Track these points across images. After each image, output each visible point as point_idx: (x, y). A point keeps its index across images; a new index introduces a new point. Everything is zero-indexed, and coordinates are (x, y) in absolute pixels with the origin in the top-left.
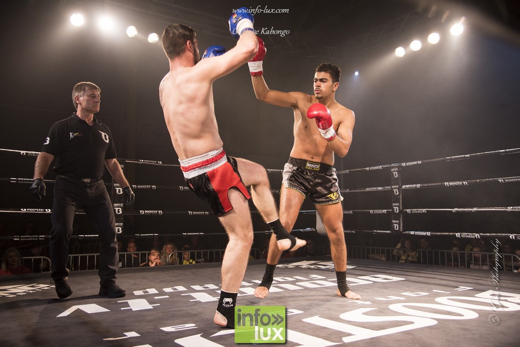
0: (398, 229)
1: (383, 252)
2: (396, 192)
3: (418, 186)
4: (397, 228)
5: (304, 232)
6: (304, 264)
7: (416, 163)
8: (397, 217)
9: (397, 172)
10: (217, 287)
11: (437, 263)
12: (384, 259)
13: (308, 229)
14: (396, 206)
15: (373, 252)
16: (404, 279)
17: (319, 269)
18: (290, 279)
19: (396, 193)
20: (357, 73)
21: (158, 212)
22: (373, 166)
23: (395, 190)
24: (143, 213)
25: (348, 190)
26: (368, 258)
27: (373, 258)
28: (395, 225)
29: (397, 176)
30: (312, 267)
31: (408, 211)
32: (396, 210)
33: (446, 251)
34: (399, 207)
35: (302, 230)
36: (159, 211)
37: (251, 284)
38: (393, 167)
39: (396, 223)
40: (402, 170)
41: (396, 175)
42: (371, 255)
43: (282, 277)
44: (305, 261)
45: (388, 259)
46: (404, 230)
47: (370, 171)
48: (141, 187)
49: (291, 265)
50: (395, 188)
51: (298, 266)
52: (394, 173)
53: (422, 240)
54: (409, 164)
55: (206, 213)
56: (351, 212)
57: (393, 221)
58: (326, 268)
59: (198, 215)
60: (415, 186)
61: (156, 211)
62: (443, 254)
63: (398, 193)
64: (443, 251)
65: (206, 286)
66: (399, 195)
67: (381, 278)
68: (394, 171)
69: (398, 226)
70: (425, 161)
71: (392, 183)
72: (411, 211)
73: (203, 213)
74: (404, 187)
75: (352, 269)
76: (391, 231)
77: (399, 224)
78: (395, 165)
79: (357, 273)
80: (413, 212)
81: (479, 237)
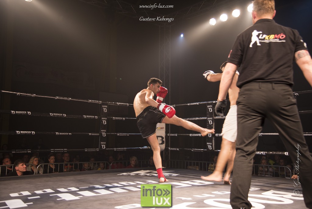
0: (211, 149)
1: (197, 165)
6: (142, 173)
8: (209, 140)
9: (212, 108)
10: (78, 190)
12: (198, 169)
13: (146, 147)
15: (191, 165)
16: (213, 183)
17: (153, 176)
18: (132, 183)
19: (211, 123)
20: (182, 36)
21: (31, 133)
23: (210, 121)
24: (19, 133)
26: (187, 168)
27: (190, 169)
28: (209, 146)
30: (148, 174)
35: (141, 148)
36: (33, 132)
37: (104, 187)
38: (209, 104)
42: (190, 167)
43: (127, 182)
44: (142, 171)
46: (215, 149)
48: (19, 112)
49: (133, 174)
50: (210, 120)
51: (137, 174)
52: (210, 109)
55: (70, 134)
57: (207, 143)
61: (30, 132)
66: (213, 124)
67: (197, 182)
69: (211, 147)
71: (208, 116)
72: (218, 135)
73: (67, 134)
75: (176, 176)
76: (206, 150)
77: (212, 145)
78: (210, 102)
79: (180, 179)
80: (219, 136)
81: (264, 154)
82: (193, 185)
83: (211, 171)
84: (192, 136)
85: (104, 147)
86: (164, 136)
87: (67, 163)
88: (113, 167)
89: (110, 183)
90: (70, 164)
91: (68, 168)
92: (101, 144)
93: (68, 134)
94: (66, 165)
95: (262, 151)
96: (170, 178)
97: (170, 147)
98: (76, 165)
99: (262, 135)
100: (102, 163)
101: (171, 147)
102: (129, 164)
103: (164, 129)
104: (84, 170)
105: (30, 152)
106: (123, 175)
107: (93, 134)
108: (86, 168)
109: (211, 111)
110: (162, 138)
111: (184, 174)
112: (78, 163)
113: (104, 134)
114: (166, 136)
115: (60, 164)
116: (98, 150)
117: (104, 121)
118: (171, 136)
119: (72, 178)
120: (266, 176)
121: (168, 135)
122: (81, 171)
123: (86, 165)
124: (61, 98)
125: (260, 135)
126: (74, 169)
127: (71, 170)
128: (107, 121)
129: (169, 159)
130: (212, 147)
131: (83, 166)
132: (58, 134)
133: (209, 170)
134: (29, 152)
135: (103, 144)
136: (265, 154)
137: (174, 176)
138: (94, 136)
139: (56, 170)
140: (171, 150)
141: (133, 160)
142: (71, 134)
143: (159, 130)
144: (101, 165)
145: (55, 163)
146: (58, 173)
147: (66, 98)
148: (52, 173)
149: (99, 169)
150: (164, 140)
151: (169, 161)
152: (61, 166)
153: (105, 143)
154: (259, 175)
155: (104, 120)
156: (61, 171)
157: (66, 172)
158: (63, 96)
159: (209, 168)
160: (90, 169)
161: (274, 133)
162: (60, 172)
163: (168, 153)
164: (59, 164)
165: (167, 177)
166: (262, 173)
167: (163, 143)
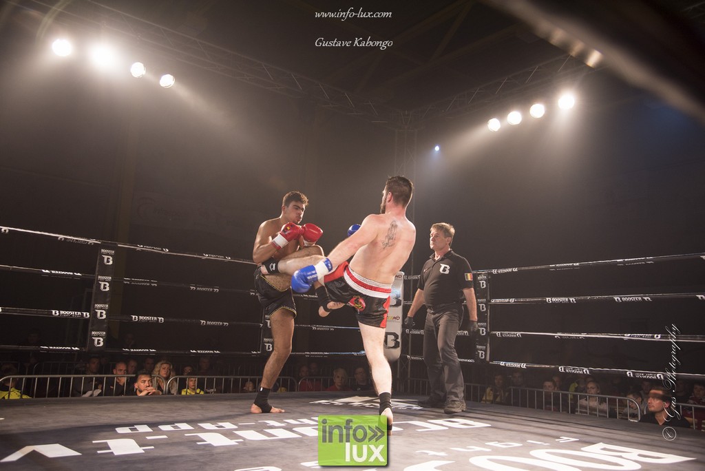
2: (483, 307)
4: (482, 356)
5: (358, 356)
6: (356, 401)
7: (510, 270)
8: (482, 341)
9: (486, 281)
10: (235, 427)
14: (482, 327)
16: (490, 425)
19: (483, 309)
20: (437, 148)
21: (158, 319)
24: (137, 319)
28: (480, 352)
29: (485, 286)
30: (367, 405)
31: (498, 333)
32: (483, 331)
34: (486, 328)
35: (355, 354)
36: (160, 318)
37: (283, 425)
38: (481, 275)
39: (481, 350)
40: (492, 279)
41: (483, 284)
44: (357, 397)
46: (491, 360)
49: (339, 402)
50: (482, 303)
52: (481, 282)
53: (517, 375)
54: (501, 271)
55: (225, 323)
57: (478, 347)
59: (213, 326)
60: (507, 300)
61: (155, 318)
63: (486, 310)
65: (220, 424)
66: (486, 312)
67: (459, 423)
68: (482, 280)
69: (484, 353)
70: (523, 268)
72: (501, 334)
73: (221, 323)
74: (493, 301)
75: (419, 410)
76: (475, 361)
78: (484, 271)
80: (503, 336)
81: (587, 372)
82: (450, 427)
83: (488, 403)
86: (399, 333)
88: (303, 389)
89: (295, 419)
96: (408, 412)
97: (410, 353)
101: (412, 355)
102: (333, 383)
103: (400, 320)
106: (319, 403)
109: (483, 286)
114: (403, 333)
118: (412, 335)
121: (407, 331)
124: (213, 258)
129: (409, 376)
132: (205, 324)
136: (590, 372)
137: (415, 410)
140: (412, 360)
141: (338, 377)
142: (228, 324)
143: (390, 321)
147: (220, 258)
150: (399, 340)
151: (409, 381)
163: (407, 366)
165: (402, 411)
166: (584, 410)
167: (396, 346)
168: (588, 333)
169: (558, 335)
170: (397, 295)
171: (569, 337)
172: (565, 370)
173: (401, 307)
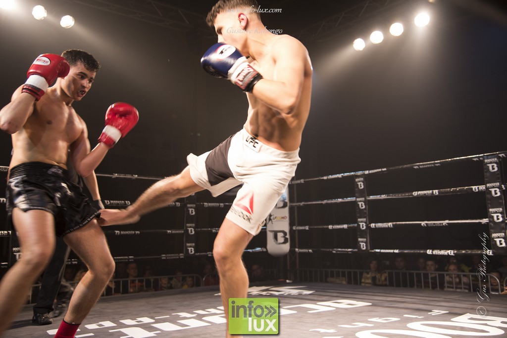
0: (365, 248)
1: (344, 275)
2: (362, 205)
3: (383, 197)
4: (363, 247)
5: (253, 253)
6: (255, 290)
7: (380, 170)
8: (363, 234)
9: (363, 182)
10: (153, 321)
11: (405, 286)
12: (344, 282)
13: (258, 249)
14: (362, 222)
15: (332, 276)
16: (371, 304)
17: (271, 296)
22: (331, 175)
23: (360, 203)
25: (302, 204)
26: (326, 282)
27: (331, 282)
28: (362, 244)
29: (363, 187)
30: (264, 293)
31: (373, 225)
32: (363, 226)
33: (415, 272)
34: (366, 223)
35: (251, 250)
37: (194, 316)
38: (358, 176)
39: (362, 242)
41: (361, 185)
42: (330, 279)
44: (255, 287)
45: (349, 282)
47: (328, 180)
50: (361, 201)
52: (359, 183)
55: (137, 232)
56: (307, 228)
57: (360, 239)
58: (280, 295)
59: (127, 235)
62: (411, 275)
63: (364, 207)
64: (412, 271)
65: (140, 319)
66: (365, 209)
67: (344, 304)
68: (359, 182)
69: (365, 244)
70: (391, 168)
71: (357, 195)
72: (375, 226)
73: (133, 232)
75: (310, 294)
76: (356, 250)
77: (366, 243)
78: (360, 173)
79: (315, 298)
80: (377, 227)
81: (452, 254)
82: (337, 308)
83: (367, 285)
84: (333, 230)
85: (191, 251)
86: (287, 230)
87: (134, 279)
88: (207, 284)
89: (203, 309)
90: (139, 281)
91: (135, 286)
92: (187, 247)
93: (135, 233)
94: (133, 282)
95: (449, 250)
96: (300, 297)
97: (297, 247)
98: (148, 281)
99: (447, 223)
100: (190, 277)
101: (299, 248)
103: (287, 220)
104: (161, 290)
105: (76, 262)
107: (173, 232)
108: (165, 286)
109: (361, 187)
110: (285, 233)
111: (322, 290)
112: (152, 278)
113: (192, 231)
114: (291, 230)
115: (123, 281)
116: (182, 255)
117: (190, 210)
118: (299, 231)
119: (142, 302)
120: (458, 290)
121: (294, 228)
122: (156, 290)
123: (164, 281)
124: (122, 176)
125: (444, 224)
126: (145, 288)
127: (141, 290)
128: (196, 209)
129: (298, 267)
130: (366, 246)
131: (160, 282)
132: (119, 234)
133: (363, 283)
134: (74, 263)
135: (190, 247)
136: (454, 253)
137: (306, 295)
138: (175, 234)
139: (117, 291)
140: (300, 253)
142: (139, 232)
143: (279, 221)
144: (189, 280)
145: (115, 278)
146: (120, 295)
147: (129, 176)
148: (111, 295)
149: (185, 287)
151: (298, 271)
152: (125, 284)
153: (194, 244)
154: (446, 289)
155: (191, 208)
156: (126, 291)
157: (132, 293)
158: (125, 173)
159: (363, 280)
160: (171, 288)
161: (467, 219)
162: (123, 293)
163: (296, 258)
164: (121, 280)
165: (295, 297)
166: (452, 286)
167: (285, 242)
168: (450, 220)
169: (423, 223)
170: (283, 198)
171: (434, 224)
172: (432, 253)
173: (287, 209)
